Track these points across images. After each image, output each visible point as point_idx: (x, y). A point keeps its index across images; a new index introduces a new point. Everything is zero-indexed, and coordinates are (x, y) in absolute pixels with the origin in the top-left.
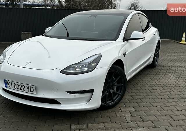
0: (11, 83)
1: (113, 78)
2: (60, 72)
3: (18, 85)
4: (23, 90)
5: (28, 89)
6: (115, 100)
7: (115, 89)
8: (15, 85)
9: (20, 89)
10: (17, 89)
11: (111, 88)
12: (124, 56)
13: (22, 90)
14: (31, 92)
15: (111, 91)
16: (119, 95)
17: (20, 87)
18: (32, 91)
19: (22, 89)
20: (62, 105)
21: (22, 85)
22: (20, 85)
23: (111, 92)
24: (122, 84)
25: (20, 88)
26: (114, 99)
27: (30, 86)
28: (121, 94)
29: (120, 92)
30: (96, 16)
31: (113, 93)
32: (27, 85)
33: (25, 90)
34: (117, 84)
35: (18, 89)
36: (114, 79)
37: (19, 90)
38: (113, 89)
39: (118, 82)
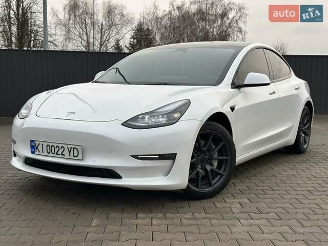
0: (42, 145)
1: (212, 145)
2: (122, 124)
3: (53, 147)
4: (62, 154)
5: (70, 152)
6: (214, 184)
7: (215, 164)
8: (48, 147)
9: (57, 154)
10: (51, 154)
11: (207, 163)
12: (232, 111)
13: (59, 154)
14: (74, 156)
15: (208, 168)
16: (222, 175)
17: (56, 150)
18: (76, 155)
19: (60, 152)
20: (123, 179)
21: (60, 146)
22: (57, 146)
23: (207, 170)
24: (227, 156)
25: (56, 152)
26: (213, 182)
27: (73, 147)
28: (225, 174)
29: (224, 171)
30: (186, 50)
31: (212, 171)
32: (68, 146)
33: (64, 155)
34: (218, 155)
35: (53, 154)
36: (214, 147)
37: (55, 155)
38: (211, 164)
39: (220, 153)
